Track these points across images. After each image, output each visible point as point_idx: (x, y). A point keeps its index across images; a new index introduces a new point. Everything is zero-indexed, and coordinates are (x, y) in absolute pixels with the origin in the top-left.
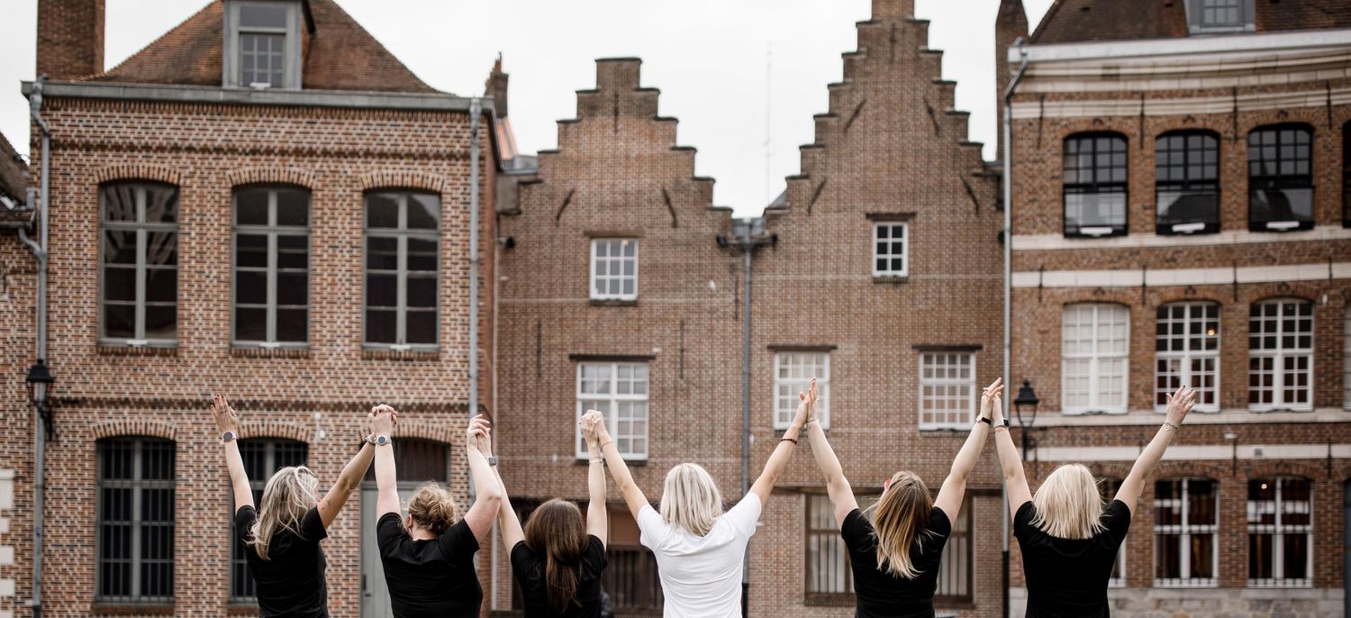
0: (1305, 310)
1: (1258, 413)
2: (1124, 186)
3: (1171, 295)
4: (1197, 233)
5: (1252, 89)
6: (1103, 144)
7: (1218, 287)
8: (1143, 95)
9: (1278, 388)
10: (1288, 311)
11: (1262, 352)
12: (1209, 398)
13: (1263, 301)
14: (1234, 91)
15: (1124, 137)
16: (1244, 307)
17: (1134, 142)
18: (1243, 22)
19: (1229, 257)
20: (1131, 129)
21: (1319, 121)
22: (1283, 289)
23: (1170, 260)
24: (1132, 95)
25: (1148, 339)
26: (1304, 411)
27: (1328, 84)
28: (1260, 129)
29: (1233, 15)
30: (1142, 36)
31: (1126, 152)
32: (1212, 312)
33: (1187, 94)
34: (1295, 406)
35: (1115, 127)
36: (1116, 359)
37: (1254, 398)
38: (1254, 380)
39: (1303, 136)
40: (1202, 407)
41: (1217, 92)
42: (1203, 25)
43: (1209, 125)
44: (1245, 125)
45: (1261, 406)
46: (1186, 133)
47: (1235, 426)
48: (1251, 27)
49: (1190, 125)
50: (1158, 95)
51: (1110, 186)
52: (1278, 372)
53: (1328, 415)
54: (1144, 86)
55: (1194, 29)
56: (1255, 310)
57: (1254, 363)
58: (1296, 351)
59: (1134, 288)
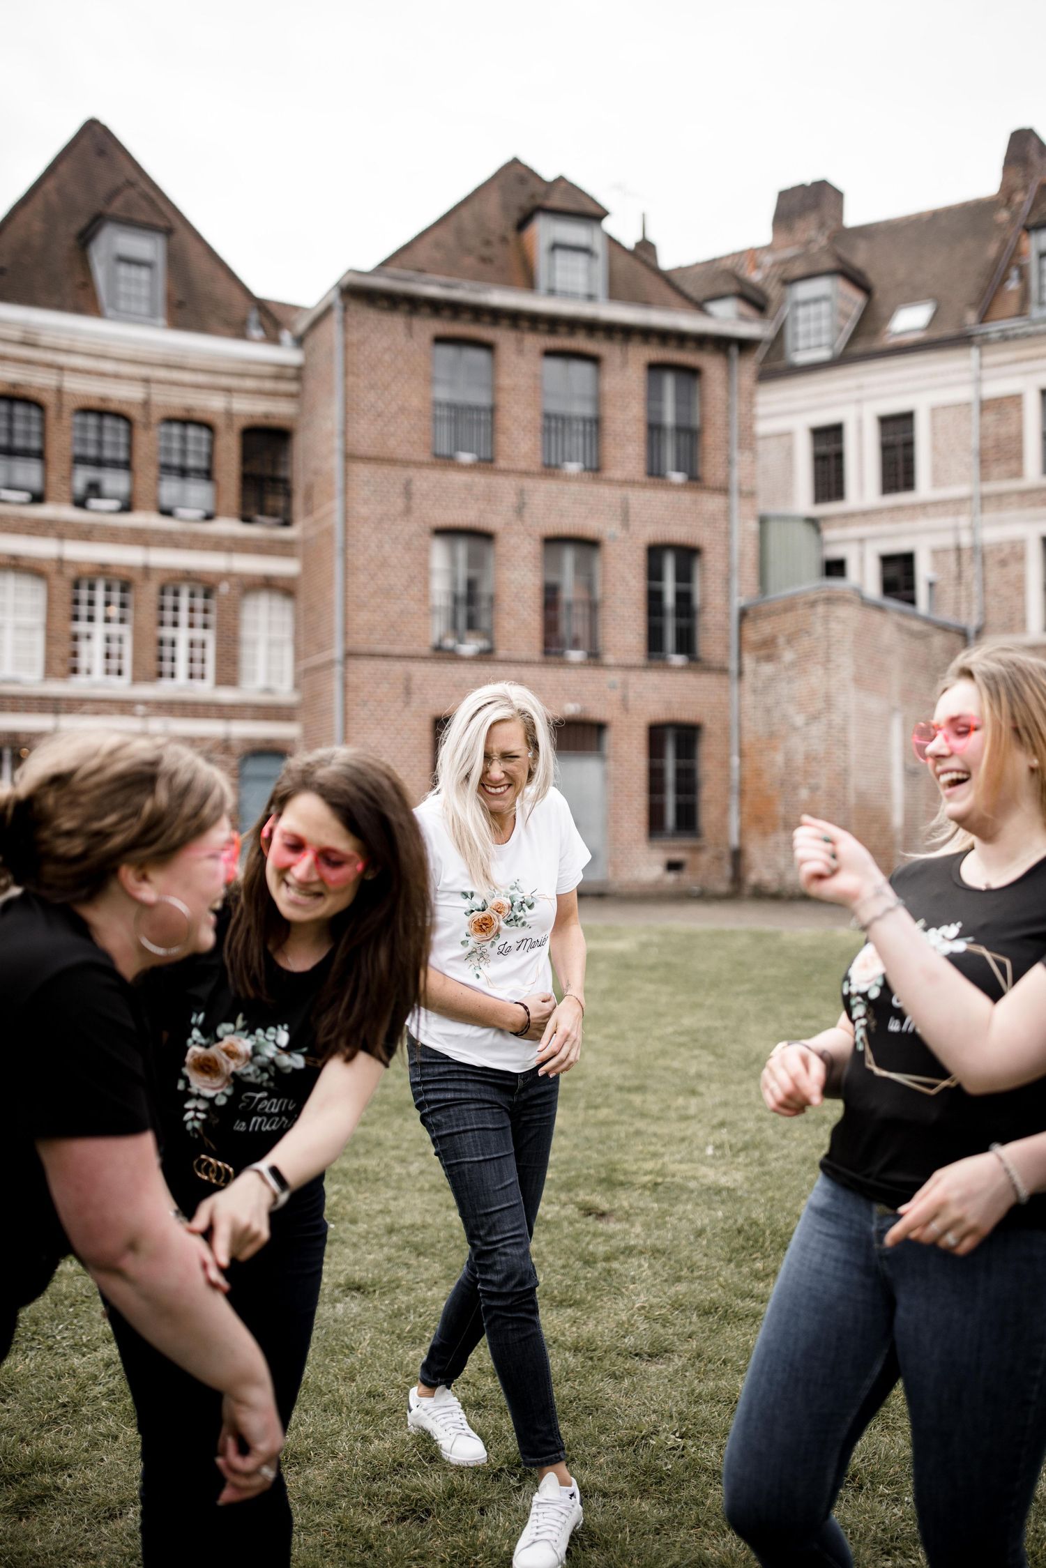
0: (207, 595)
1: (164, 689)
2: (40, 455)
3: (86, 569)
4: (111, 512)
5: (160, 382)
6: (19, 410)
7: (130, 568)
8: (61, 368)
9: (182, 667)
10: (192, 595)
11: (167, 632)
12: (120, 673)
13: (172, 583)
14: (146, 381)
15: (39, 406)
16: (152, 588)
17: (51, 413)
18: (153, 314)
19: (140, 538)
20: (49, 399)
21: (220, 423)
22: (188, 576)
23: (86, 534)
24: (49, 366)
25: (64, 610)
26: (205, 690)
27: (228, 390)
28: (170, 421)
29: (144, 308)
30: (60, 307)
31: (43, 421)
32: (126, 587)
33: (102, 375)
34: (197, 683)
35: (33, 394)
36: (31, 629)
37: (160, 675)
38: (161, 659)
39: (204, 435)
40: (114, 679)
41: (131, 379)
42: (117, 310)
43: (124, 409)
44: (156, 415)
45: (166, 683)
46: (101, 413)
47: (146, 703)
48: (162, 321)
49: (104, 406)
50: (75, 370)
51: (26, 453)
52: (182, 652)
53: (227, 695)
54: (62, 359)
55: (109, 312)
56: (162, 592)
57: (161, 643)
58: (199, 634)
59: (52, 560)
